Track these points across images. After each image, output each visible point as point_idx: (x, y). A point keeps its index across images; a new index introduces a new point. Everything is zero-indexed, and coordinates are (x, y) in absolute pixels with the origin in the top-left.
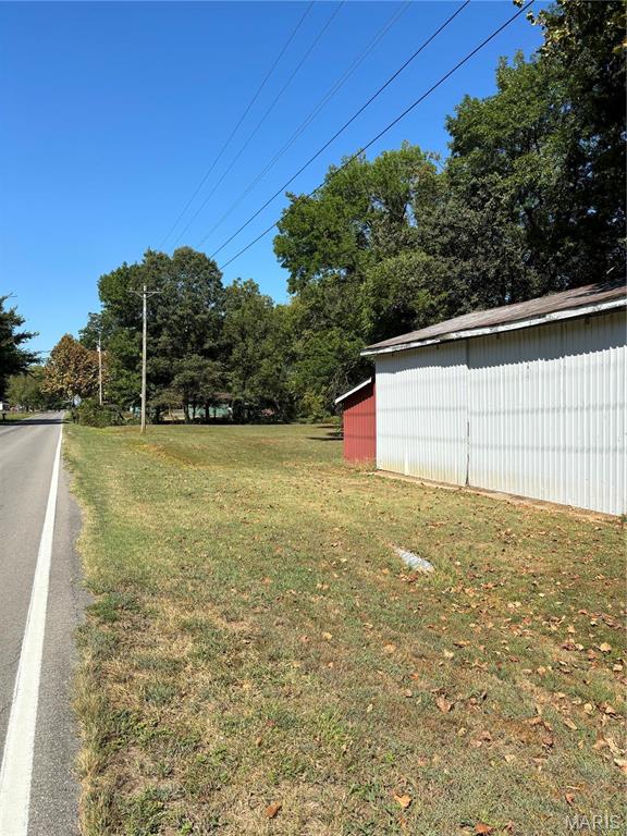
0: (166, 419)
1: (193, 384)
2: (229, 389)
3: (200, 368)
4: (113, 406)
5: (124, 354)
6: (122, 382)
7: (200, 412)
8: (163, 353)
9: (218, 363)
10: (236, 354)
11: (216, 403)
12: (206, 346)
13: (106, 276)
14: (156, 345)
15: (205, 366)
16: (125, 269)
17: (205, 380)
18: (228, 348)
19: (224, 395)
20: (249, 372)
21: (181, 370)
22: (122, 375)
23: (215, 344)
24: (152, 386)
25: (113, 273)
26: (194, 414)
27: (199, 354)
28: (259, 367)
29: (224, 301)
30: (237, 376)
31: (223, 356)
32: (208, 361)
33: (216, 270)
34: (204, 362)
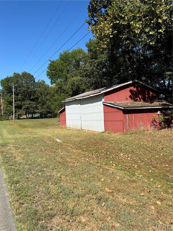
0: (21, 118)
1: (28, 108)
2: (38, 109)
3: (30, 104)
4: (6, 115)
5: (9, 101)
6: (8, 108)
7: (30, 116)
8: (20, 100)
9: (35, 102)
10: (40, 100)
11: (35, 113)
12: (31, 98)
13: (2, 80)
14: (17, 98)
15: (31, 103)
16: (8, 78)
17: (31, 107)
18: (37, 98)
19: (37, 111)
20: (43, 104)
21: (24, 105)
22: (8, 107)
23: (34, 97)
24: (17, 109)
25: (4, 79)
26: (29, 116)
27: (29, 100)
28: (46, 103)
29: (36, 86)
30: (40, 106)
31: (36, 100)
32: (32, 102)
33: (33, 78)
34: (31, 102)
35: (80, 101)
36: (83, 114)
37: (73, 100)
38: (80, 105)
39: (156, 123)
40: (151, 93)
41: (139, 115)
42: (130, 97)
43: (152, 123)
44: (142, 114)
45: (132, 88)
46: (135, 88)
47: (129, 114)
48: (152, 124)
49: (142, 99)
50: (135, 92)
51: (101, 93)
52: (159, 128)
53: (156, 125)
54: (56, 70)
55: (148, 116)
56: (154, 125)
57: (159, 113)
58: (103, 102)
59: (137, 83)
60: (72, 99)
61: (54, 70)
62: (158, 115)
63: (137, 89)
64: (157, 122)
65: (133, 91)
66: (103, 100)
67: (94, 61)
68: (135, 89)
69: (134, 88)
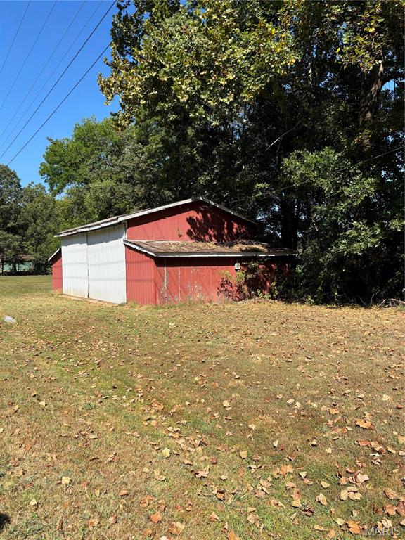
2: (26, 253)
3: (5, 239)
9: (17, 236)
10: (30, 231)
11: (22, 262)
12: (9, 225)
15: (9, 238)
17: (9, 247)
18: (25, 227)
19: (25, 257)
20: (39, 242)
23: (15, 224)
26: (3, 269)
27: (4, 231)
28: (45, 238)
29: (22, 197)
30: (31, 244)
31: (20, 231)
32: (11, 235)
33: (16, 177)
34: (8, 235)
35: (87, 236)
36: (91, 265)
37: (74, 233)
38: (86, 244)
39: (231, 286)
40: (236, 225)
41: (193, 269)
42: (189, 233)
43: (222, 286)
44: (198, 269)
45: (193, 214)
46: (200, 213)
47: (169, 268)
48: (222, 289)
49: (215, 238)
50: (200, 223)
51: (118, 221)
52: (237, 297)
53: (231, 292)
54: (62, 163)
55: (213, 273)
56: (226, 290)
57: (237, 266)
58: (124, 241)
59: (203, 203)
60: (71, 231)
61: (58, 163)
62: (236, 270)
63: (204, 216)
64: (233, 285)
65: (194, 220)
66: (125, 236)
67: (140, 149)
68: (200, 216)
69: (198, 213)
